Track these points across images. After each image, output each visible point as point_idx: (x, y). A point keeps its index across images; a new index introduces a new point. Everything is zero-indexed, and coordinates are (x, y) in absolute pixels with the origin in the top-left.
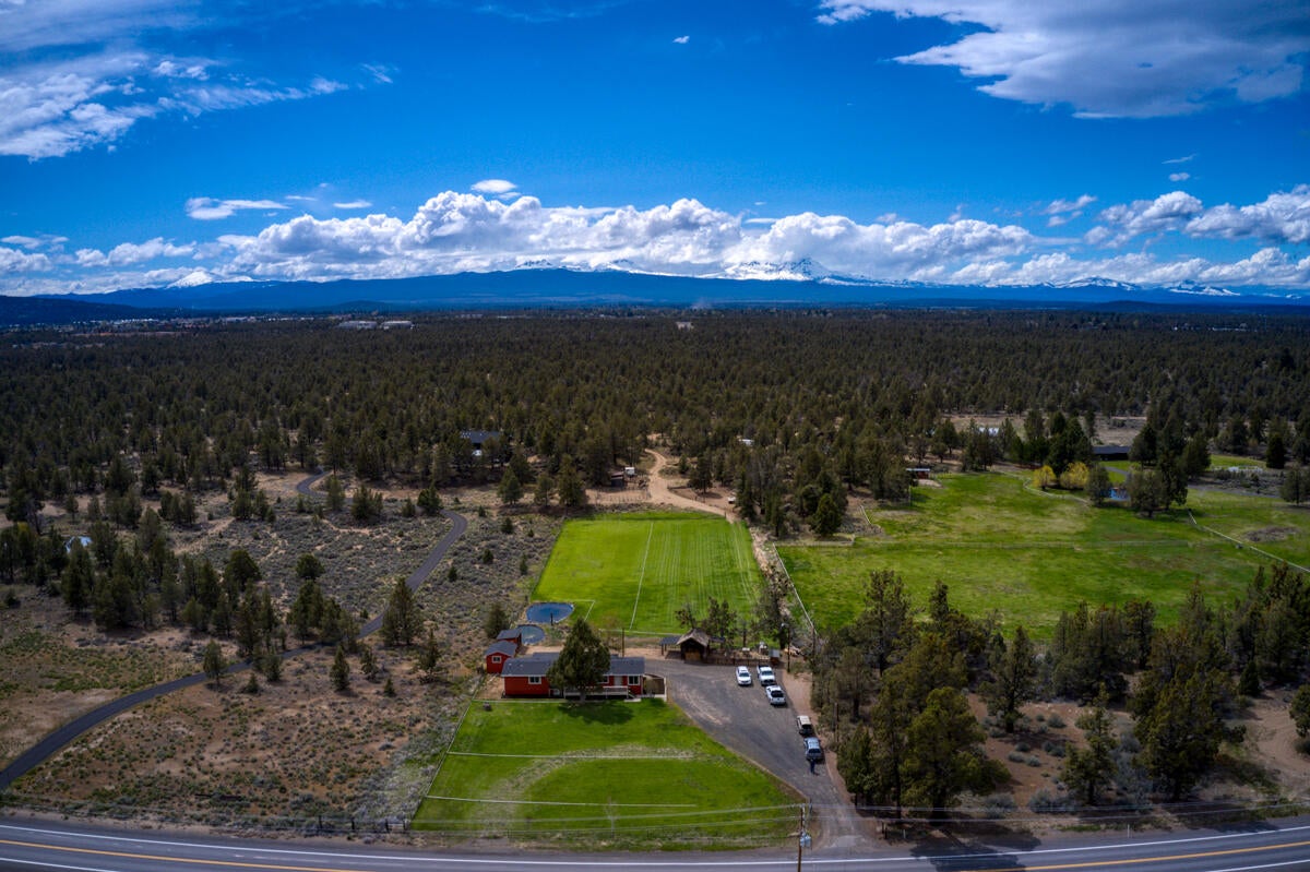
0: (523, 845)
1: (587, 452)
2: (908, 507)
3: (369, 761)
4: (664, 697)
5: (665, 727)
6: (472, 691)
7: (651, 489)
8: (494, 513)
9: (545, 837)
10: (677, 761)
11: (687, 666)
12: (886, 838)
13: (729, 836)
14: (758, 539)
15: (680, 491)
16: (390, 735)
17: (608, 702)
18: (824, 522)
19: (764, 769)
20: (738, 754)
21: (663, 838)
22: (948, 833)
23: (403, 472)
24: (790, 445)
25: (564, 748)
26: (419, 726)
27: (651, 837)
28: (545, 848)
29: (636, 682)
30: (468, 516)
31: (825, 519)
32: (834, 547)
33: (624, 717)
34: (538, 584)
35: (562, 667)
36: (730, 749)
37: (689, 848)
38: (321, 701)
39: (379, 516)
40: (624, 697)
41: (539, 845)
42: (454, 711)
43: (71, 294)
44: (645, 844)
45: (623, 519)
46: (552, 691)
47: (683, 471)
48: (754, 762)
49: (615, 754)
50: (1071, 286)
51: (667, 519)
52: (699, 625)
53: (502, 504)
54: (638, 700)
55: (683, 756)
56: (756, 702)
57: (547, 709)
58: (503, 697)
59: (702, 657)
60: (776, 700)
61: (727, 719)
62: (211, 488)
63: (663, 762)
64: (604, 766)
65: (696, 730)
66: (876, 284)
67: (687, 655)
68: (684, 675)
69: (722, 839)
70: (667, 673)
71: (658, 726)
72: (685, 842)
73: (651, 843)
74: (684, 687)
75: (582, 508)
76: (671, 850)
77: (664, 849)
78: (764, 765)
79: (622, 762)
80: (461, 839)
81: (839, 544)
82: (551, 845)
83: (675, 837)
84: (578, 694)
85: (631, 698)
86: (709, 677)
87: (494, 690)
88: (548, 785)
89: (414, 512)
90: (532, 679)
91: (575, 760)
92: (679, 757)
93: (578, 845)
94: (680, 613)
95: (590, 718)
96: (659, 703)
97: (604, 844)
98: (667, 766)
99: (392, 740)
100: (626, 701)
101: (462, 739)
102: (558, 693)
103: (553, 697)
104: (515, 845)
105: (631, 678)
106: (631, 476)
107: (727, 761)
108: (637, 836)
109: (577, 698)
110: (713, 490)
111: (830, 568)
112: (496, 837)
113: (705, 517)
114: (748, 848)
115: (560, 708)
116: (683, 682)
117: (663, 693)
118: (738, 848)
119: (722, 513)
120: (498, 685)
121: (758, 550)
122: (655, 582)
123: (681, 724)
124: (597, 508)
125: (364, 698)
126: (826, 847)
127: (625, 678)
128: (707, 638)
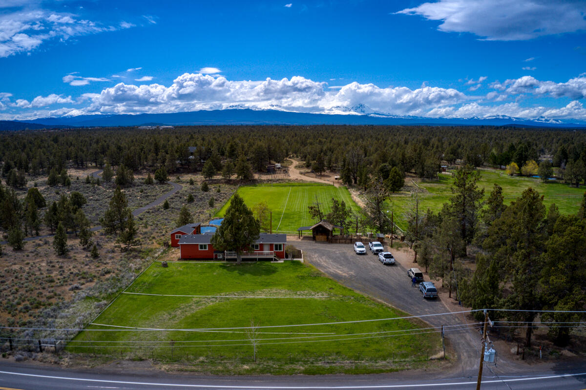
0: (165, 367)
1: (253, 153)
2: (438, 182)
3: (57, 297)
4: (302, 260)
5: (303, 278)
6: (156, 255)
7: (290, 173)
8: (199, 184)
9: (188, 360)
10: (316, 300)
11: (317, 244)
12: (523, 359)
13: (371, 360)
14: (354, 193)
15: (306, 174)
16: (82, 281)
17: (258, 263)
18: (394, 184)
19: (390, 305)
20: (366, 295)
21: (305, 362)
22: (576, 353)
23: (150, 166)
24: (368, 154)
25: (220, 291)
26: (108, 276)
27: (292, 361)
28: (186, 371)
29: (280, 249)
30: (183, 185)
31: (394, 182)
32: (400, 197)
33: (271, 271)
34: (219, 211)
35: (222, 233)
36: (358, 292)
37: (331, 371)
38: (43, 260)
39: (131, 184)
40: (271, 260)
41: (183, 367)
42: (138, 266)
43: (15, 120)
44: (287, 367)
45: (273, 186)
46: (216, 255)
47: (308, 166)
48: (379, 300)
49: (262, 295)
50: (487, 118)
51: (299, 186)
52: (325, 218)
53: (204, 179)
54: (282, 261)
55: (318, 297)
56: (372, 263)
57: (211, 267)
58: (179, 260)
59: (328, 238)
60: (388, 260)
61: (352, 273)
62: (42, 174)
63: (302, 300)
64: (253, 303)
65: (328, 279)
66: (396, 117)
67: (317, 237)
68: (315, 249)
69: (364, 363)
70: (304, 248)
71: (298, 277)
72: (328, 366)
73: (293, 366)
74: (316, 255)
75: (250, 181)
76: (314, 374)
77: (308, 372)
78: (389, 303)
79: (266, 300)
80: (106, 360)
81: (403, 196)
82: (194, 368)
83: (317, 361)
84: (236, 257)
85: (275, 260)
86: (334, 250)
87: (174, 255)
88: (201, 316)
89: (152, 182)
90: (201, 247)
91: (228, 299)
92: (316, 297)
93: (220, 368)
94: (311, 208)
95: (243, 272)
96: (298, 263)
97: (246, 367)
98: (306, 303)
99: (83, 284)
100: (272, 262)
101: (138, 284)
102: (221, 257)
103: (216, 259)
104: (157, 367)
105: (276, 245)
106: (279, 168)
107: (357, 300)
108: (279, 360)
109: (235, 260)
110: (325, 174)
111: (401, 205)
112: (141, 360)
113: (322, 185)
114: (391, 371)
115: (221, 266)
116: (316, 252)
117: (301, 258)
118: (382, 371)
119: (332, 183)
120: (177, 253)
121: (355, 197)
122: (293, 211)
123: (317, 276)
124: (259, 181)
125: (76, 259)
126: (468, 368)
127: (271, 245)
128: (331, 226)
